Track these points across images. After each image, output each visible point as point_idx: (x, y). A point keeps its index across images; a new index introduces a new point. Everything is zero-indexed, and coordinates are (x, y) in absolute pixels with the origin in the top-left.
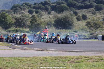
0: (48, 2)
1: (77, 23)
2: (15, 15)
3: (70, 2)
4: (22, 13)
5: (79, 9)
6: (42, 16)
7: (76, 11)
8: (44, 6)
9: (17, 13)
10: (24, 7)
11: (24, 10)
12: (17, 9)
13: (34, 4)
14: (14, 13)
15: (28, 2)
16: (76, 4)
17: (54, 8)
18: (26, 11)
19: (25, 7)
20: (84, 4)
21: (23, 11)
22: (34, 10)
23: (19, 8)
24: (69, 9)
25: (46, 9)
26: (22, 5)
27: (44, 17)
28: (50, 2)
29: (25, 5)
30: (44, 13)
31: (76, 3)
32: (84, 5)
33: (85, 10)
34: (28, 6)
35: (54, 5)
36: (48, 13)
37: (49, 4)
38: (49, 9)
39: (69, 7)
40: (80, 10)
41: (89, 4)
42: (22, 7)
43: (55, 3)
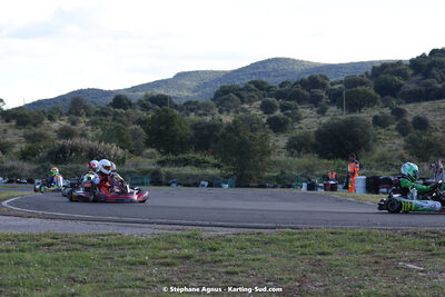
0: (321, 80)
1: (395, 141)
2: (222, 117)
3: (386, 80)
4: (244, 110)
5: (408, 102)
6: (298, 119)
7: (402, 107)
8: (309, 90)
9: (228, 111)
10: (250, 94)
11: (250, 102)
12: (228, 99)
13: (281, 86)
14: (221, 112)
15: (264, 79)
16: (401, 85)
17: (335, 98)
18: (255, 104)
19: (253, 94)
20: (427, 85)
21: (246, 106)
22: (277, 103)
23: (237, 95)
24: (379, 101)
25: (315, 101)
26: (247, 88)
27: (304, 122)
28: (326, 78)
29: (253, 86)
30: (308, 111)
31: (402, 82)
32: (423, 89)
33: (426, 104)
34: (262, 89)
35: (336, 87)
36: (318, 112)
37: (323, 86)
38: (324, 100)
39: (379, 96)
40: (411, 105)
41: (440, 86)
42: (245, 94)
43: (341, 82)
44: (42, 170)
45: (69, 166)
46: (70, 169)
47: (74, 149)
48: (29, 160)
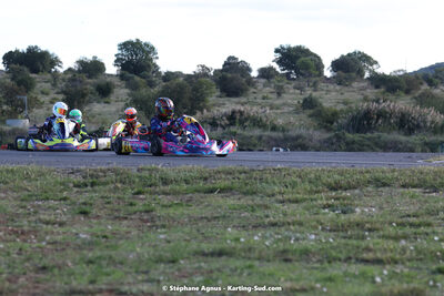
44: (334, 140)
45: (369, 135)
46: (369, 139)
47: (381, 114)
48: (326, 127)
